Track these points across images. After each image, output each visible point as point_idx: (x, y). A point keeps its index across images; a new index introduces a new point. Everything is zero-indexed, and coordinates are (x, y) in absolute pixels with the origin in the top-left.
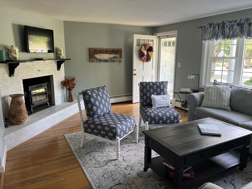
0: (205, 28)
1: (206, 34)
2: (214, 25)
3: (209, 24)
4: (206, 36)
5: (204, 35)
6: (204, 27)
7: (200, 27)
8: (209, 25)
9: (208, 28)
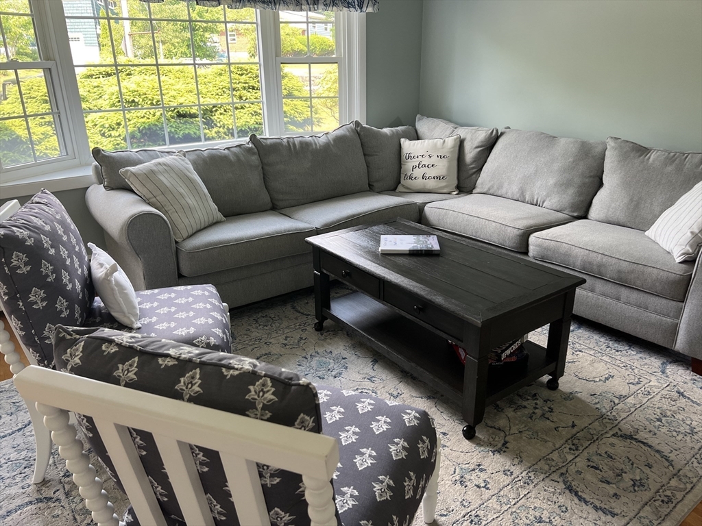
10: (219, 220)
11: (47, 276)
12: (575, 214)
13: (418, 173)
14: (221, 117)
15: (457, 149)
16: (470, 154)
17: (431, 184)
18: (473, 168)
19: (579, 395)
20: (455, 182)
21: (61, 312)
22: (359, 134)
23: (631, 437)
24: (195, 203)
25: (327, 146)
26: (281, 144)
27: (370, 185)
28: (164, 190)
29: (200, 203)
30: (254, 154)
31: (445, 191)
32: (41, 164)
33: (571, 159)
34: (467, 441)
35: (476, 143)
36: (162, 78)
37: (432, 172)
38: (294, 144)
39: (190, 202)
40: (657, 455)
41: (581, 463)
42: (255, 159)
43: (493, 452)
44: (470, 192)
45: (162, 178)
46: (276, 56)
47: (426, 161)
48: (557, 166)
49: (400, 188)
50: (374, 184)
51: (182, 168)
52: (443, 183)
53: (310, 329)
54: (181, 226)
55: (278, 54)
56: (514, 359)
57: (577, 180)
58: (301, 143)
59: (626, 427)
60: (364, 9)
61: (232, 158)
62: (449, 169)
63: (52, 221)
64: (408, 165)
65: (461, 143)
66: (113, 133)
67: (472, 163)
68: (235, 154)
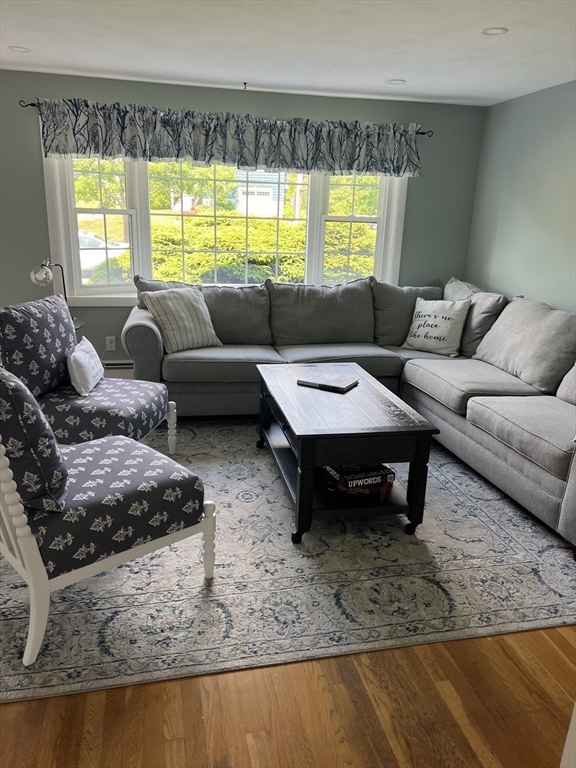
0: (54, 112)
1: (58, 131)
2: (87, 106)
3: (70, 101)
4: (61, 138)
5: (53, 136)
6: (52, 107)
7: (33, 105)
8: (69, 103)
9: (65, 115)
10: (215, 343)
11: (27, 345)
12: (543, 389)
13: (422, 331)
14: (289, 267)
15: (466, 312)
16: (477, 318)
17: (432, 344)
18: (477, 333)
19: (428, 544)
20: (457, 345)
21: (32, 371)
22: (372, 290)
23: (438, 583)
24: (192, 327)
25: (333, 297)
26: (291, 290)
27: (375, 338)
28: (167, 312)
29: (198, 326)
30: (264, 295)
31: (444, 352)
32: (112, 286)
33: (553, 332)
34: (291, 543)
35: (484, 309)
36: (251, 229)
37: (434, 332)
38: (303, 291)
39: (187, 324)
40: (446, 602)
41: (369, 584)
42: (263, 300)
43: (303, 556)
44: (470, 357)
45: (170, 303)
46: (323, 214)
47: (431, 321)
48: (539, 338)
49: (405, 345)
50: (379, 337)
51: (191, 298)
52: (442, 344)
53: (254, 445)
54: (173, 342)
55: (324, 212)
56: (367, 491)
57: (553, 355)
58: (310, 290)
59: (442, 576)
60: (401, 174)
61: (242, 296)
62: (451, 331)
63: (46, 313)
64: (416, 323)
65: (471, 308)
66: (193, 271)
67: (476, 328)
68: (245, 293)
